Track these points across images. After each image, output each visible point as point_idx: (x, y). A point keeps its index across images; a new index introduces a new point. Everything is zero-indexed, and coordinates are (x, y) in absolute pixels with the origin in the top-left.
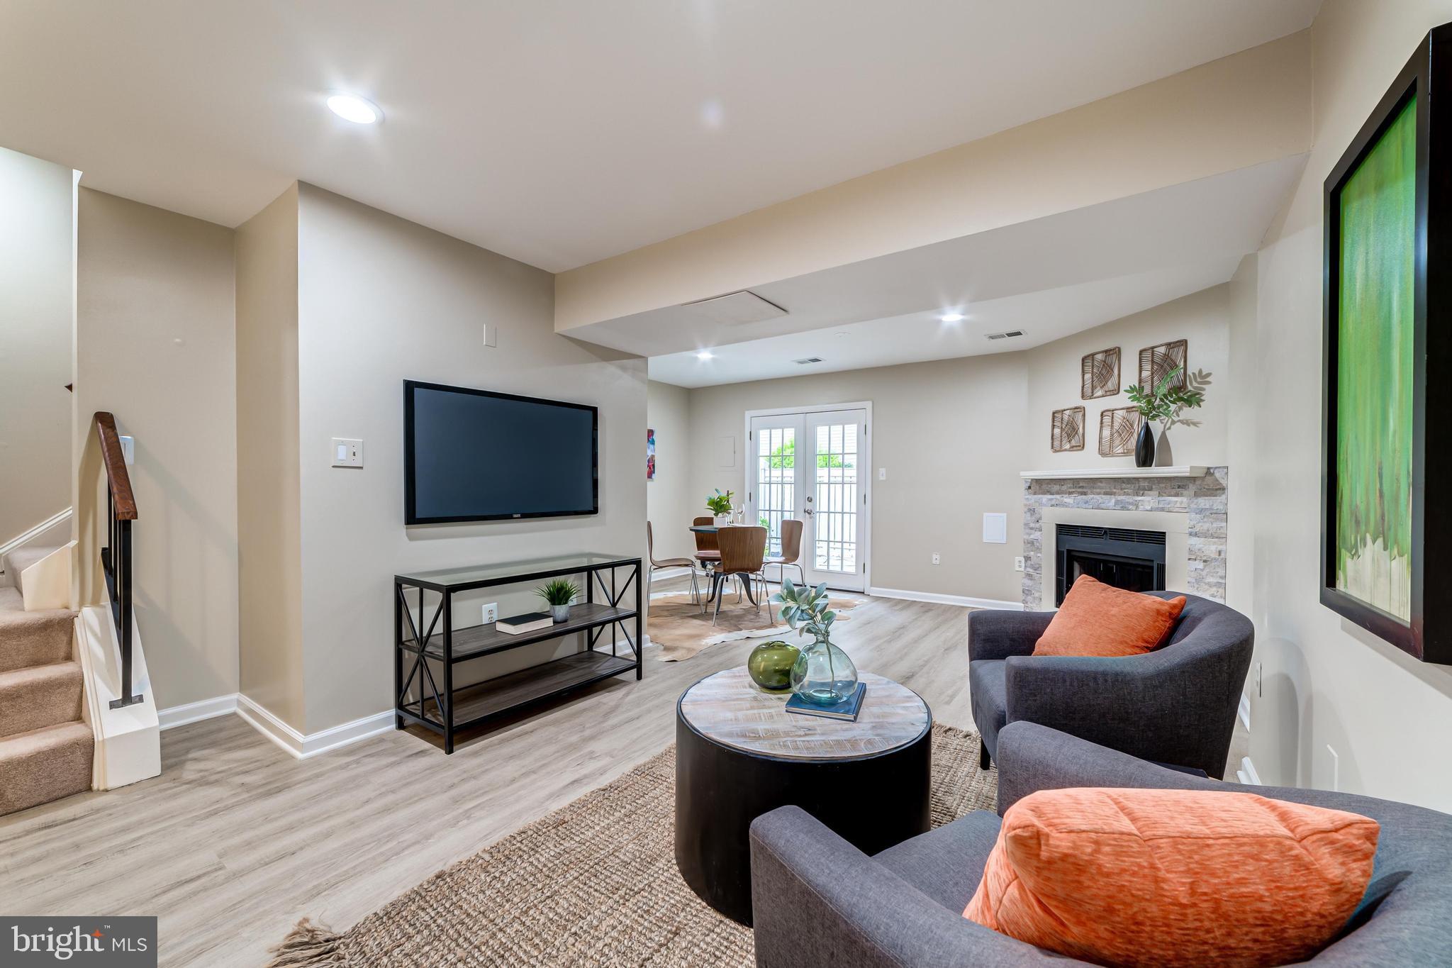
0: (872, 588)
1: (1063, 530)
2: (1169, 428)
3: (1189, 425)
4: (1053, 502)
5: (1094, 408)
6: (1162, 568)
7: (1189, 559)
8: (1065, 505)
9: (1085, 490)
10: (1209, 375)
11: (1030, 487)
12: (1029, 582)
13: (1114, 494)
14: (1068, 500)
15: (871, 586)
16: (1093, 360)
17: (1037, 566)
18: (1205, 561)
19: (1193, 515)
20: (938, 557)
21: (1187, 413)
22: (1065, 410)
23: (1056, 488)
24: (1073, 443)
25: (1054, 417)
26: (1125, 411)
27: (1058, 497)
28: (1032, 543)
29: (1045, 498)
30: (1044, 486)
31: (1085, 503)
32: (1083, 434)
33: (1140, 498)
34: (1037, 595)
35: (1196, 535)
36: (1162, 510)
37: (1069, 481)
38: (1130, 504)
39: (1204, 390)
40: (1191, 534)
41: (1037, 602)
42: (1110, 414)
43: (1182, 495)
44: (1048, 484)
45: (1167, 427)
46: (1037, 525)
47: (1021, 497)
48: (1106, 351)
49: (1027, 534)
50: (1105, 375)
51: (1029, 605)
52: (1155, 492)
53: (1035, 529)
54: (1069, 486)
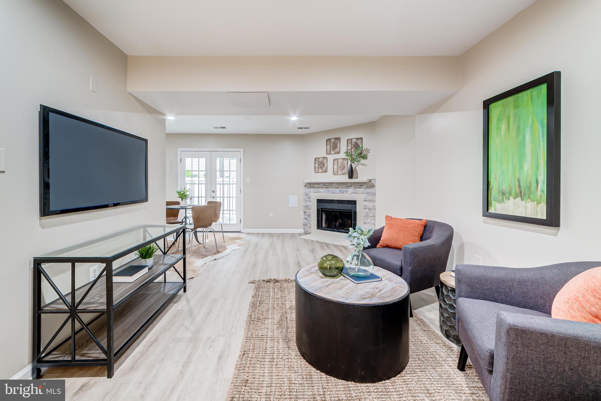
0: (244, 229)
1: (319, 201)
2: (357, 166)
3: (363, 165)
4: (315, 191)
5: (331, 158)
6: (355, 213)
7: (364, 209)
8: (320, 192)
9: (328, 187)
10: (369, 150)
11: (306, 186)
12: (305, 221)
13: (339, 188)
14: (322, 190)
15: (244, 228)
16: (330, 141)
17: (309, 215)
18: (369, 209)
19: (365, 194)
20: (272, 214)
21: (363, 161)
22: (320, 158)
23: (317, 186)
24: (323, 170)
25: (315, 160)
26: (342, 160)
27: (317, 189)
28: (307, 206)
29: (312, 190)
30: (312, 185)
31: (328, 191)
32: (327, 167)
33: (348, 189)
34: (309, 225)
35: (366, 201)
36: (355, 193)
37: (322, 183)
38: (345, 191)
39: (368, 154)
40: (364, 201)
41: (309, 228)
42: (337, 160)
43: (362, 188)
44: (313, 184)
45: (356, 165)
46: (309, 200)
47: (302, 190)
48: (335, 138)
49: (305, 203)
50: (335, 147)
51: (306, 229)
52: (353, 187)
53: (308, 201)
54: (322, 185)
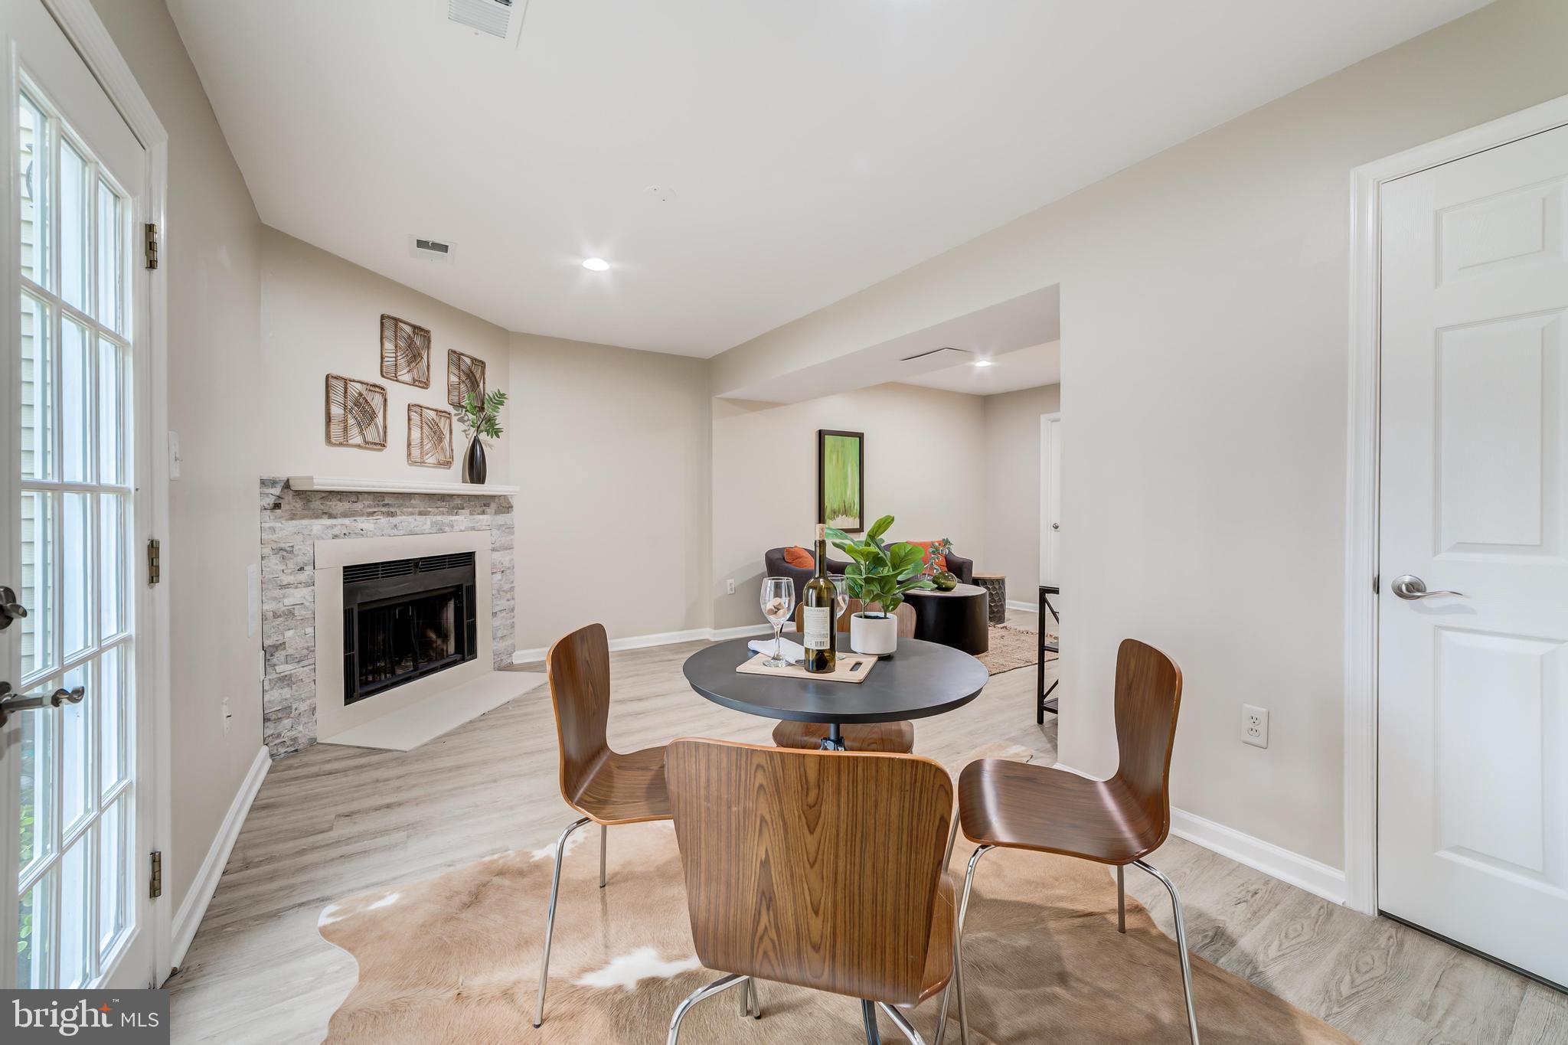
1: (354, 574)
4: (336, 531)
5: (400, 395)
6: (472, 590)
7: (493, 573)
8: (362, 533)
9: (392, 510)
11: (277, 506)
12: (283, 693)
14: (366, 524)
16: (396, 328)
17: (305, 652)
18: (502, 572)
19: (495, 531)
22: (354, 381)
24: (365, 436)
27: (347, 521)
28: (290, 613)
29: (318, 525)
30: (316, 504)
31: (392, 529)
32: (383, 427)
33: (455, 518)
34: (303, 707)
35: (497, 550)
36: (473, 529)
37: (366, 496)
38: (446, 525)
40: (493, 550)
41: (305, 720)
42: (417, 409)
43: (487, 513)
46: (302, 577)
48: (414, 326)
49: (275, 599)
50: (414, 356)
51: (287, 735)
52: (466, 511)
53: (297, 585)
54: (367, 503)
